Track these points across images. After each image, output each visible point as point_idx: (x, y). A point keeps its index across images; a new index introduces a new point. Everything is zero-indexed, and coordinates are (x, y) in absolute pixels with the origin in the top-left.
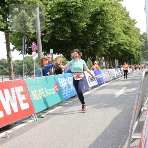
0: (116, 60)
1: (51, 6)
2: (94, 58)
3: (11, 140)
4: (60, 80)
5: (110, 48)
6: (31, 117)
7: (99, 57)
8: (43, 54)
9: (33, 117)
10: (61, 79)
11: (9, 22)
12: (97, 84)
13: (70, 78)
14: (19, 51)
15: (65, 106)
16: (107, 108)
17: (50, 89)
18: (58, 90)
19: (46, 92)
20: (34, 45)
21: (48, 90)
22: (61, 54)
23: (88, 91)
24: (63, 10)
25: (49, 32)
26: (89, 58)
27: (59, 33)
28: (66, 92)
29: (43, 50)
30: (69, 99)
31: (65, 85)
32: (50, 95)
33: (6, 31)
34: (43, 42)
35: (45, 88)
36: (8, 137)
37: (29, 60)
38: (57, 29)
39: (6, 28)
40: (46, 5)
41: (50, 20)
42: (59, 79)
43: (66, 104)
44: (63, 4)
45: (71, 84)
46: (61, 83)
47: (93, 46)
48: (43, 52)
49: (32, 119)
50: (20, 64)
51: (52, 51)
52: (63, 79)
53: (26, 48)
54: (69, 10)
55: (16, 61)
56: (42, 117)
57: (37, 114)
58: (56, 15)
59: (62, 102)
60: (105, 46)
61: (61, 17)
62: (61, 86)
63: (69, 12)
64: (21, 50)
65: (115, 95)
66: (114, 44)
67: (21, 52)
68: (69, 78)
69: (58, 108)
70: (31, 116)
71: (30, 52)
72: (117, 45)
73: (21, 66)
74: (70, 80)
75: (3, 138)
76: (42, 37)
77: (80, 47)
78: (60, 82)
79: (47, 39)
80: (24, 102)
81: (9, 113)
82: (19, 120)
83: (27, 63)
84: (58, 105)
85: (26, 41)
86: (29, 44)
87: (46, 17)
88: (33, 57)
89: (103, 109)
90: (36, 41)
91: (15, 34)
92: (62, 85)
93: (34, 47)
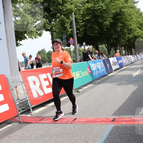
0: (133, 49)
2: (116, 48)
5: (128, 40)
7: (120, 47)
8: (78, 46)
10: (92, 64)
11: (53, 24)
12: (119, 67)
13: (99, 63)
15: (95, 84)
16: (127, 85)
17: (84, 72)
18: (90, 72)
19: (81, 74)
21: (83, 72)
22: (91, 46)
23: (112, 72)
24: (92, 13)
25: (81, 30)
26: (112, 48)
27: (89, 30)
28: (96, 74)
29: (78, 43)
30: (98, 79)
31: (95, 69)
32: (84, 76)
33: (51, 30)
34: (78, 37)
35: (81, 71)
38: (87, 28)
39: (52, 28)
40: (79, 10)
41: (82, 21)
42: (90, 64)
43: (96, 82)
44: (92, 9)
45: (99, 68)
46: (92, 67)
47: (115, 39)
48: (78, 45)
51: (84, 43)
52: (94, 64)
53: (66, 42)
54: (96, 13)
56: (79, 92)
57: (75, 90)
58: (87, 17)
59: (93, 81)
60: (124, 39)
61: (91, 19)
62: (92, 69)
63: (96, 14)
65: (133, 75)
66: (132, 37)
68: (97, 63)
69: (90, 85)
71: (69, 45)
72: (133, 38)
74: (98, 65)
75: (52, 106)
76: (77, 34)
77: (105, 40)
78: (91, 66)
79: (81, 35)
82: (63, 94)
84: (90, 83)
85: (65, 37)
86: (68, 39)
87: (79, 18)
88: (71, 49)
89: (124, 86)
90: (73, 37)
91: (57, 33)
92: (92, 68)
93: (72, 41)
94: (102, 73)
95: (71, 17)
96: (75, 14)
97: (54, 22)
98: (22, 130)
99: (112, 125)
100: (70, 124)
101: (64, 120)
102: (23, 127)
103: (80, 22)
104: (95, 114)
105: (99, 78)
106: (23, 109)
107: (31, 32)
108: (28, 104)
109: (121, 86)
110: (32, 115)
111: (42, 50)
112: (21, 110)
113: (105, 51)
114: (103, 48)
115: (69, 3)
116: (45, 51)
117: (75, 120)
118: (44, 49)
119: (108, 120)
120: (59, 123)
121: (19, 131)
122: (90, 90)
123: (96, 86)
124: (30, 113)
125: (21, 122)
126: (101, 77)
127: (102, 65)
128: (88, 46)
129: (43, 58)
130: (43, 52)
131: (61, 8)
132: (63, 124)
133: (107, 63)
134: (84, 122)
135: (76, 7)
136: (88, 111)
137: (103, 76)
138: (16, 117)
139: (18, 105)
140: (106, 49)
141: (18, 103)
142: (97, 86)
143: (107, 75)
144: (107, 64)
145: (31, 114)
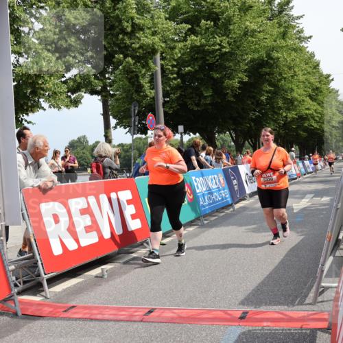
1: (180, 52)
2: (256, 141)
3: (110, 282)
4: (196, 181)
5: (284, 125)
6: (145, 244)
9: (147, 243)
10: (197, 179)
11: (109, 79)
13: (213, 176)
14: (125, 128)
15: (203, 226)
18: (191, 197)
20: (151, 118)
22: (198, 134)
23: (244, 199)
24: (202, 58)
26: (246, 142)
28: (205, 202)
30: (210, 214)
31: (205, 190)
33: (104, 94)
34: (165, 113)
36: (106, 277)
37: (142, 144)
38: (190, 91)
40: (173, 48)
42: (194, 178)
43: (206, 222)
45: (214, 187)
46: (197, 186)
47: (253, 120)
49: (145, 247)
50: (127, 151)
51: (181, 128)
52: (201, 178)
53: (137, 123)
55: (119, 145)
56: (163, 244)
59: (198, 219)
61: (196, 71)
62: (198, 191)
64: (129, 126)
65: (293, 209)
66: (293, 118)
67: (128, 129)
68: (210, 177)
69: (191, 229)
70: (144, 242)
71: (144, 130)
72: (297, 119)
73: (128, 154)
74: (212, 180)
75: (97, 277)
76: (165, 103)
77: (231, 122)
78: (195, 184)
79: (171, 108)
80: (134, 217)
81: (107, 235)
83: (138, 149)
84: (191, 223)
85: (136, 112)
86: (142, 115)
87: (169, 69)
88: (149, 139)
90: (155, 111)
92: (198, 188)
93: (151, 121)
94: (219, 201)
95: (151, 64)
96: (163, 58)
97: (112, 73)
98: (19, 333)
99: (240, 328)
100: (139, 323)
101: (123, 313)
102: (23, 326)
103: (172, 77)
104: (198, 299)
105: (213, 212)
106: (25, 282)
107: (55, 93)
108: (39, 270)
109: (263, 234)
110: (46, 298)
111: (79, 139)
112: (20, 283)
113: (230, 147)
114: (224, 141)
115: (147, 31)
116: (87, 142)
117: (150, 312)
118: (84, 137)
119: (228, 317)
120: (111, 320)
121: (11, 336)
122: (191, 241)
123: (204, 232)
124: (43, 291)
125: (20, 313)
126: (217, 211)
127: (222, 181)
128: (188, 134)
129: (80, 158)
130: (81, 143)
131: (128, 42)
132: (122, 323)
133: (232, 178)
134: (172, 318)
135: (163, 42)
136: (183, 291)
137: (223, 208)
138: (5, 301)
139: (13, 271)
140: (233, 143)
141: (12, 267)
142: (207, 232)
143: (231, 205)
144: (233, 180)
145: (43, 293)
